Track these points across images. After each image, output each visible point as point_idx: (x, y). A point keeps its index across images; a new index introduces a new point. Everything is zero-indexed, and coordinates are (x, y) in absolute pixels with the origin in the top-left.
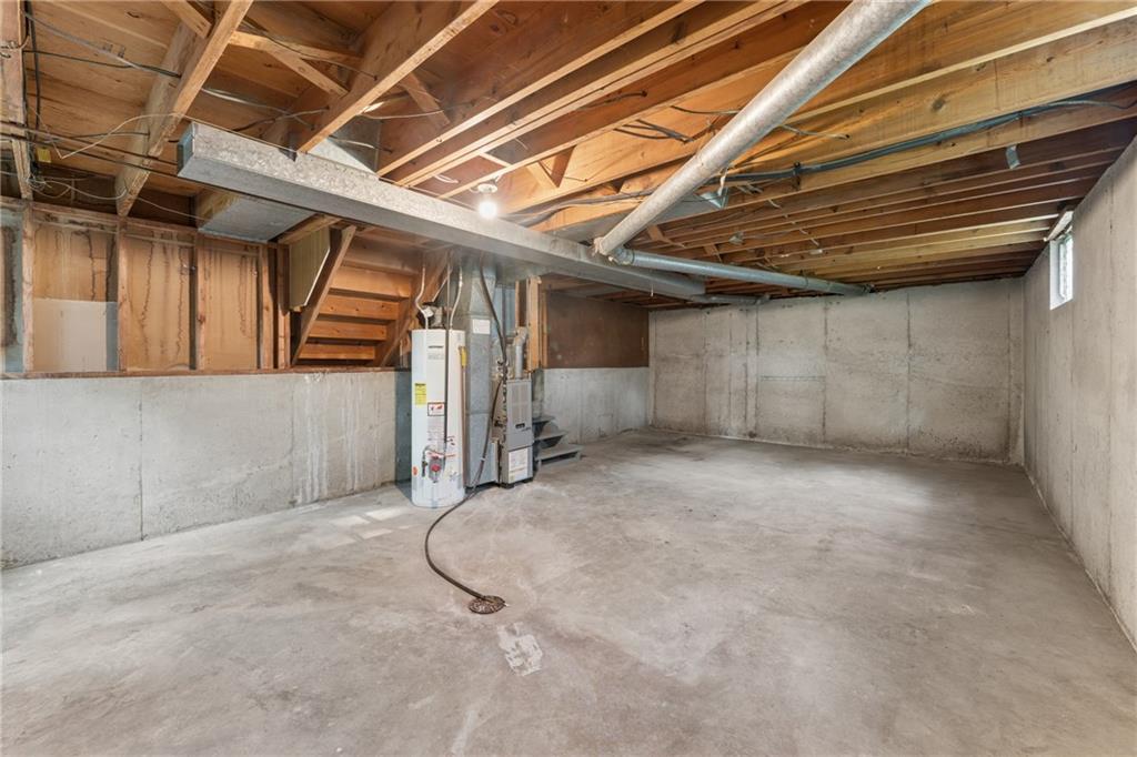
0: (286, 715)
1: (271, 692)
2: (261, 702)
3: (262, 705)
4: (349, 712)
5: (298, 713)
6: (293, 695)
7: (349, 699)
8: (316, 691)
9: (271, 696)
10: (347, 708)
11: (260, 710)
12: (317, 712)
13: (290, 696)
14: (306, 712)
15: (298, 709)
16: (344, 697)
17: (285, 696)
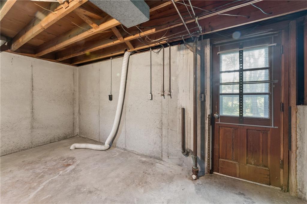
0: (88, 187)
1: (95, 192)
2: (97, 189)
3: (96, 189)
4: (70, 191)
5: (85, 188)
6: (88, 193)
7: (70, 195)
8: (81, 195)
9: (95, 191)
10: (71, 192)
11: (96, 187)
12: (79, 190)
13: (89, 192)
14: (82, 189)
15: (85, 189)
16: (72, 195)
17: (90, 192)
